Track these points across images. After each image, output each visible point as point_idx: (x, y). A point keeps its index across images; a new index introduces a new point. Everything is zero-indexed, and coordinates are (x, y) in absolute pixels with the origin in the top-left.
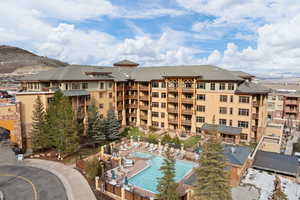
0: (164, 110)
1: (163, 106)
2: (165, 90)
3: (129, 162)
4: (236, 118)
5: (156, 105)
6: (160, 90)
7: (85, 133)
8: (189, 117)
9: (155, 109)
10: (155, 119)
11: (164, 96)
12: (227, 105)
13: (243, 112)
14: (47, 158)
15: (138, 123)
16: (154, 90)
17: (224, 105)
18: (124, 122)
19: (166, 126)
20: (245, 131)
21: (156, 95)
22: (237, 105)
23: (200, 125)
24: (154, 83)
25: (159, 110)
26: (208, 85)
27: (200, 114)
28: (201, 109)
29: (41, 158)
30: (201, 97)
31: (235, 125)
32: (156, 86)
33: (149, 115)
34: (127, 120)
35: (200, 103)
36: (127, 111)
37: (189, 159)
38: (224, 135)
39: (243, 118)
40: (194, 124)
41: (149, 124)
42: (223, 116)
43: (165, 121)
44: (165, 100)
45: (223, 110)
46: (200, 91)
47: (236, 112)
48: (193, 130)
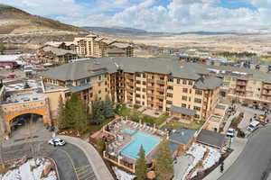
0: (145, 94)
1: (144, 90)
2: (145, 80)
3: (121, 137)
4: (193, 104)
5: (139, 89)
6: (141, 79)
7: (90, 112)
8: (162, 100)
9: (137, 92)
10: (138, 99)
11: (144, 83)
12: (188, 95)
13: (197, 101)
14: (70, 135)
15: (126, 100)
16: (137, 78)
17: (185, 94)
18: (116, 101)
19: (146, 105)
20: (198, 113)
21: (138, 82)
22: (193, 95)
23: (169, 106)
24: (138, 74)
25: (141, 93)
26: (175, 80)
27: (169, 99)
28: (170, 95)
29: (66, 134)
30: (170, 88)
31: (192, 108)
32: (139, 76)
33: (134, 96)
34: (118, 97)
35: (169, 91)
36: (118, 91)
37: (158, 135)
38: (184, 115)
39: (198, 105)
40: (165, 105)
41: (134, 102)
42: (184, 102)
43: (145, 101)
44: (145, 87)
45: (184, 98)
46: (170, 84)
47: (192, 100)
48: (164, 109)
